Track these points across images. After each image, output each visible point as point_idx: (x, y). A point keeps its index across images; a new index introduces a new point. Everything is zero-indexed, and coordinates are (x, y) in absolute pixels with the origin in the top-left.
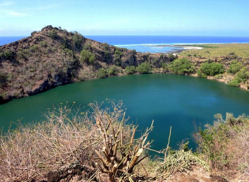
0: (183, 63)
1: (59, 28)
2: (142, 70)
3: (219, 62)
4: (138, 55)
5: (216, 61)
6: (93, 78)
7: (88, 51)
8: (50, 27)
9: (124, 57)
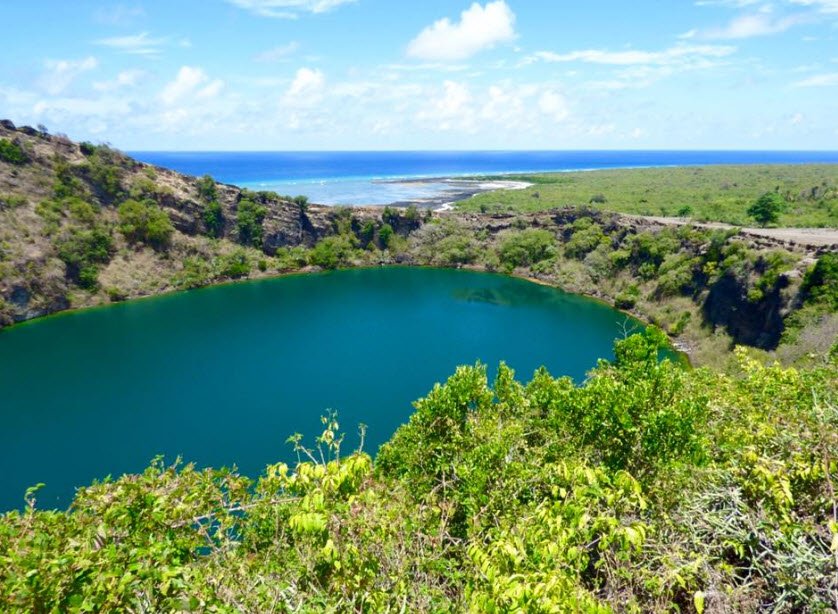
0: (447, 233)
1: (38, 129)
3: (544, 226)
4: (315, 213)
5: (537, 224)
6: (163, 289)
7: (143, 203)
8: (4, 126)
9: (271, 218)
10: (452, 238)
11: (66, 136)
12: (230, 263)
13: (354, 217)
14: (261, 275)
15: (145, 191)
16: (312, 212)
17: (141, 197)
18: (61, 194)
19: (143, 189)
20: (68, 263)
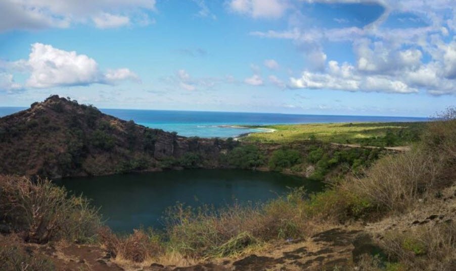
0: (248, 152)
1: (67, 99)
2: (186, 163)
3: (295, 149)
4: (181, 140)
5: (291, 148)
7: (104, 131)
8: (55, 97)
9: (159, 142)
10: (250, 155)
11: (76, 101)
12: (139, 163)
13: (200, 143)
14: (153, 170)
15: (105, 126)
16: (179, 140)
17: (103, 129)
18: (73, 126)
19: (104, 125)
20: (73, 157)
